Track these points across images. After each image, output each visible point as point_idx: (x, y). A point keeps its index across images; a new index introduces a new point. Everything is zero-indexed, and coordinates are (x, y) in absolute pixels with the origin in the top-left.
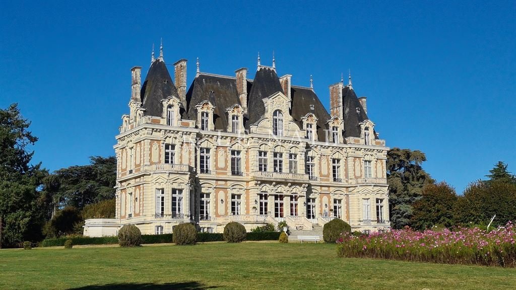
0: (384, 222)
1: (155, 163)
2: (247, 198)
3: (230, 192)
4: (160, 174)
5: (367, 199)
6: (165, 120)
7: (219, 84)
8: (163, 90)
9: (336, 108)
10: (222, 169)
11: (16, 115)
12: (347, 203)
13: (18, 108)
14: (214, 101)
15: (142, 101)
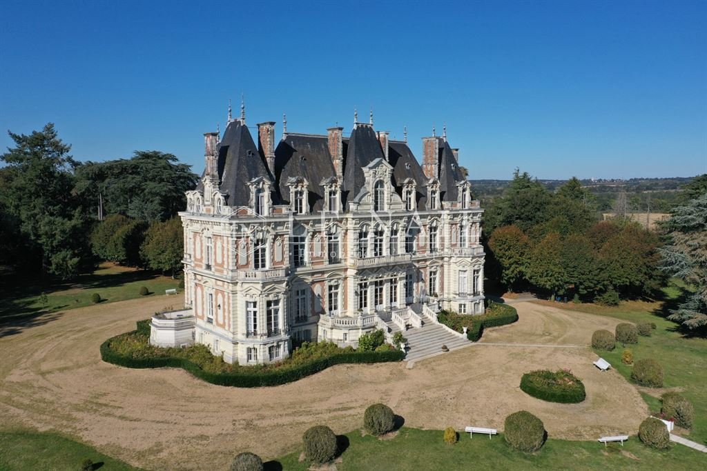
0: (479, 295)
1: (243, 266)
2: (345, 288)
3: (327, 284)
4: (251, 284)
5: (465, 271)
6: (254, 209)
7: (309, 146)
8: (247, 166)
9: (431, 165)
10: (317, 258)
11: (53, 137)
12: (442, 274)
13: (55, 128)
14: (306, 170)
15: (220, 178)
